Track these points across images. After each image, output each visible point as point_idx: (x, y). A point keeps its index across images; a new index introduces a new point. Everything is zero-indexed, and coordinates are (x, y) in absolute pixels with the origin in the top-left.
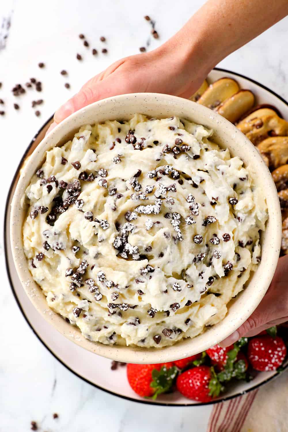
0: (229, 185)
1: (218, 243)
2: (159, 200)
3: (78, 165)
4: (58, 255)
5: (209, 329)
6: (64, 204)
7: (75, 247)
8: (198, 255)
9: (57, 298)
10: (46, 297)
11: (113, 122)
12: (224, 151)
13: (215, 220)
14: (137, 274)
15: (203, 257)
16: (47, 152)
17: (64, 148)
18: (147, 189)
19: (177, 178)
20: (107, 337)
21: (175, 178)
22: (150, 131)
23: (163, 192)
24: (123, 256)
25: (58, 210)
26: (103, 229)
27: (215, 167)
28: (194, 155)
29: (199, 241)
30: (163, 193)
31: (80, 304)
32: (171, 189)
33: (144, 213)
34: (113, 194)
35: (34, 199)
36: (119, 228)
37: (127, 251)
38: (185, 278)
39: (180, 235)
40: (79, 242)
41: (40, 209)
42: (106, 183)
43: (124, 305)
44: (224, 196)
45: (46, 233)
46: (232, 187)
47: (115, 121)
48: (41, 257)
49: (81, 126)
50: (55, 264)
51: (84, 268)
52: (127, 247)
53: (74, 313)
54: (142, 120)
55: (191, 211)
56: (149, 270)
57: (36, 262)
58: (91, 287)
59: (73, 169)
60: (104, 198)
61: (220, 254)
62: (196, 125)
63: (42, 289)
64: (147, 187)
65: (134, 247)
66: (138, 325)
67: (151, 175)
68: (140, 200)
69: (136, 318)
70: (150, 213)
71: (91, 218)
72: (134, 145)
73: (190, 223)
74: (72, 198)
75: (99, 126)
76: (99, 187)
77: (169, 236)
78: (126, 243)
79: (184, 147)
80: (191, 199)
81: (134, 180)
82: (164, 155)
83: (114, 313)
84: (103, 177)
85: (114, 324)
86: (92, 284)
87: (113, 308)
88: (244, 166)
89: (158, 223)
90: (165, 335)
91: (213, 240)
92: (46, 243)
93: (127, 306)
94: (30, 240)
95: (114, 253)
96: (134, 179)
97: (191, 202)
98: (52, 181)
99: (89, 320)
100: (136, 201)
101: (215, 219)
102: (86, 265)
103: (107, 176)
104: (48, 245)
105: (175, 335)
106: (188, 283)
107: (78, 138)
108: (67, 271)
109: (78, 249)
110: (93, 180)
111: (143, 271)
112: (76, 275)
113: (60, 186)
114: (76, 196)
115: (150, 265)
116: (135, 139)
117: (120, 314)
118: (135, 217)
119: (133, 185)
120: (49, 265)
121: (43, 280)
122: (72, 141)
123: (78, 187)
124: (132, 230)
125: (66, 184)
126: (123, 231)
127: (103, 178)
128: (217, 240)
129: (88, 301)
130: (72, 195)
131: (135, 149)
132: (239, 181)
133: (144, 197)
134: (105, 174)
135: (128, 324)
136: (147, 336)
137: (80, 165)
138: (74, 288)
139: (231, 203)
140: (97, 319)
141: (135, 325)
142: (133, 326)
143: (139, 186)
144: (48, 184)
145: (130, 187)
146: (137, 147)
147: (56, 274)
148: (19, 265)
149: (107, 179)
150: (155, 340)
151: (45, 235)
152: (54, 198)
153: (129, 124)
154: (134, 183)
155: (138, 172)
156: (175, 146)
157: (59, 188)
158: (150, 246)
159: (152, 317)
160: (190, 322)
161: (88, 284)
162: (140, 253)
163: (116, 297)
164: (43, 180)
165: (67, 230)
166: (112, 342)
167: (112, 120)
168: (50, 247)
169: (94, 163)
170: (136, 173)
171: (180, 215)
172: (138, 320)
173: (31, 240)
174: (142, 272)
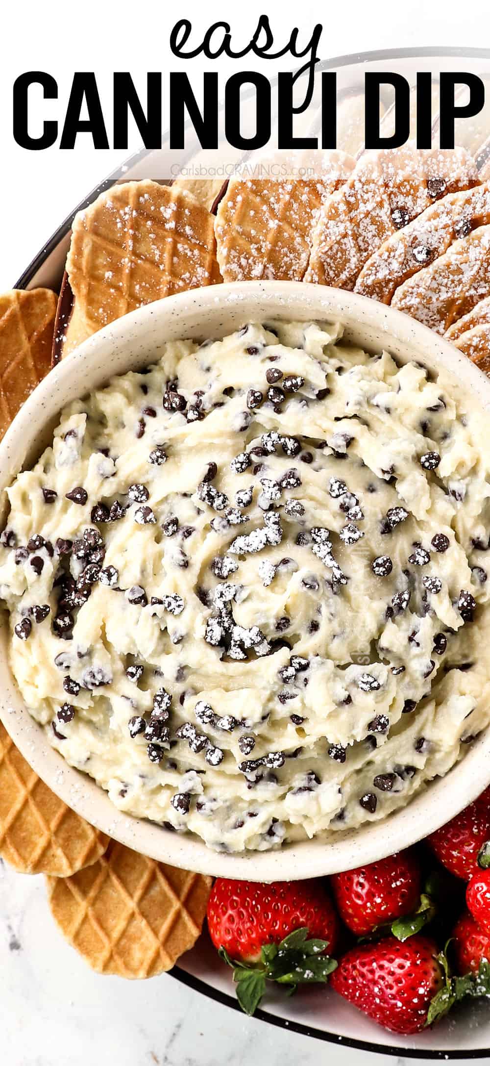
0: (410, 430)
1: (427, 560)
2: (271, 513)
3: (82, 496)
4: (102, 698)
5: (472, 745)
6: (80, 586)
7: (132, 669)
8: (393, 601)
9: (130, 787)
10: (107, 791)
11: (125, 377)
12: (380, 360)
13: (406, 515)
14: (275, 683)
15: (405, 600)
16: (7, 489)
17: (39, 468)
18: (239, 499)
19: (295, 452)
20: (261, 834)
21: (291, 453)
22: (208, 370)
23: (274, 494)
24: (234, 656)
25: (70, 602)
26: (175, 613)
27: (368, 402)
28: (317, 392)
29: (384, 569)
30: (273, 496)
31: (183, 783)
32: (288, 483)
33: (250, 551)
34: (174, 533)
35: (13, 596)
36: (207, 599)
37: (238, 643)
38: (381, 656)
39: (338, 573)
40: (136, 656)
41: (32, 613)
42: (151, 514)
43: (271, 756)
44: (406, 459)
45: (60, 659)
46: (418, 432)
47: (130, 373)
48: (69, 714)
49: (61, 409)
50: (102, 716)
51: (164, 706)
52: (237, 634)
53: (176, 807)
54: (185, 352)
55: (346, 514)
56: (298, 666)
57: (61, 726)
58: (192, 741)
59: (74, 506)
60: (158, 547)
61: (438, 583)
62: (300, 324)
63: (93, 780)
64: (238, 496)
65: (250, 630)
66: (317, 786)
67: (239, 465)
68: (232, 526)
69: (310, 774)
70: (261, 546)
71: (143, 600)
72: (184, 411)
73: (353, 540)
74: (90, 569)
75: (99, 396)
76: (139, 527)
77: (315, 584)
78: (232, 625)
79: (288, 384)
80: (338, 489)
81: (205, 489)
82: (252, 414)
83: (259, 779)
84: (141, 502)
85: (266, 801)
86: (191, 733)
87: (252, 769)
88: (431, 377)
89: (285, 562)
90: (381, 789)
91: (415, 557)
92: (68, 680)
93: (280, 756)
94: (33, 684)
95: (214, 655)
96: (205, 487)
97: (339, 495)
98: (38, 548)
99: (212, 811)
100: (225, 531)
101: (405, 510)
102: (166, 700)
103: (148, 497)
104: (74, 682)
105: (402, 783)
106: (392, 665)
107: (62, 437)
108: (131, 725)
109: (140, 671)
110: (123, 516)
111: (286, 674)
112: (152, 728)
113: (57, 551)
114: (98, 562)
115: (296, 657)
116: (182, 399)
117: (273, 777)
118: (232, 566)
119: (207, 501)
120: (89, 722)
121: (88, 759)
122: (52, 448)
123: (96, 542)
124: (235, 595)
125: (69, 543)
126: (219, 604)
127: (141, 505)
128: (423, 554)
129: (198, 772)
130: (89, 562)
131: (189, 421)
132: (429, 414)
133: (238, 518)
134: (143, 495)
135: (294, 794)
136: (344, 805)
137: (86, 494)
138: (158, 756)
139: (427, 468)
140: (228, 804)
141: (309, 789)
142: (306, 793)
143: (222, 498)
144: (32, 556)
145: (203, 506)
146: (191, 415)
147: (112, 737)
148: (28, 744)
149: (150, 504)
150: (364, 807)
151: (61, 664)
152: (53, 580)
153: (162, 369)
154: (208, 494)
155: (210, 470)
156: (271, 387)
157: (56, 557)
158: (284, 616)
159: (341, 762)
160: (425, 745)
161: (183, 737)
162: (269, 639)
163: (248, 745)
164: (19, 551)
165: (103, 637)
166: (277, 840)
167: (121, 374)
168: (80, 687)
169: (112, 479)
170: (206, 472)
171: (326, 529)
172: (313, 777)
173: (36, 684)
174: (284, 676)
